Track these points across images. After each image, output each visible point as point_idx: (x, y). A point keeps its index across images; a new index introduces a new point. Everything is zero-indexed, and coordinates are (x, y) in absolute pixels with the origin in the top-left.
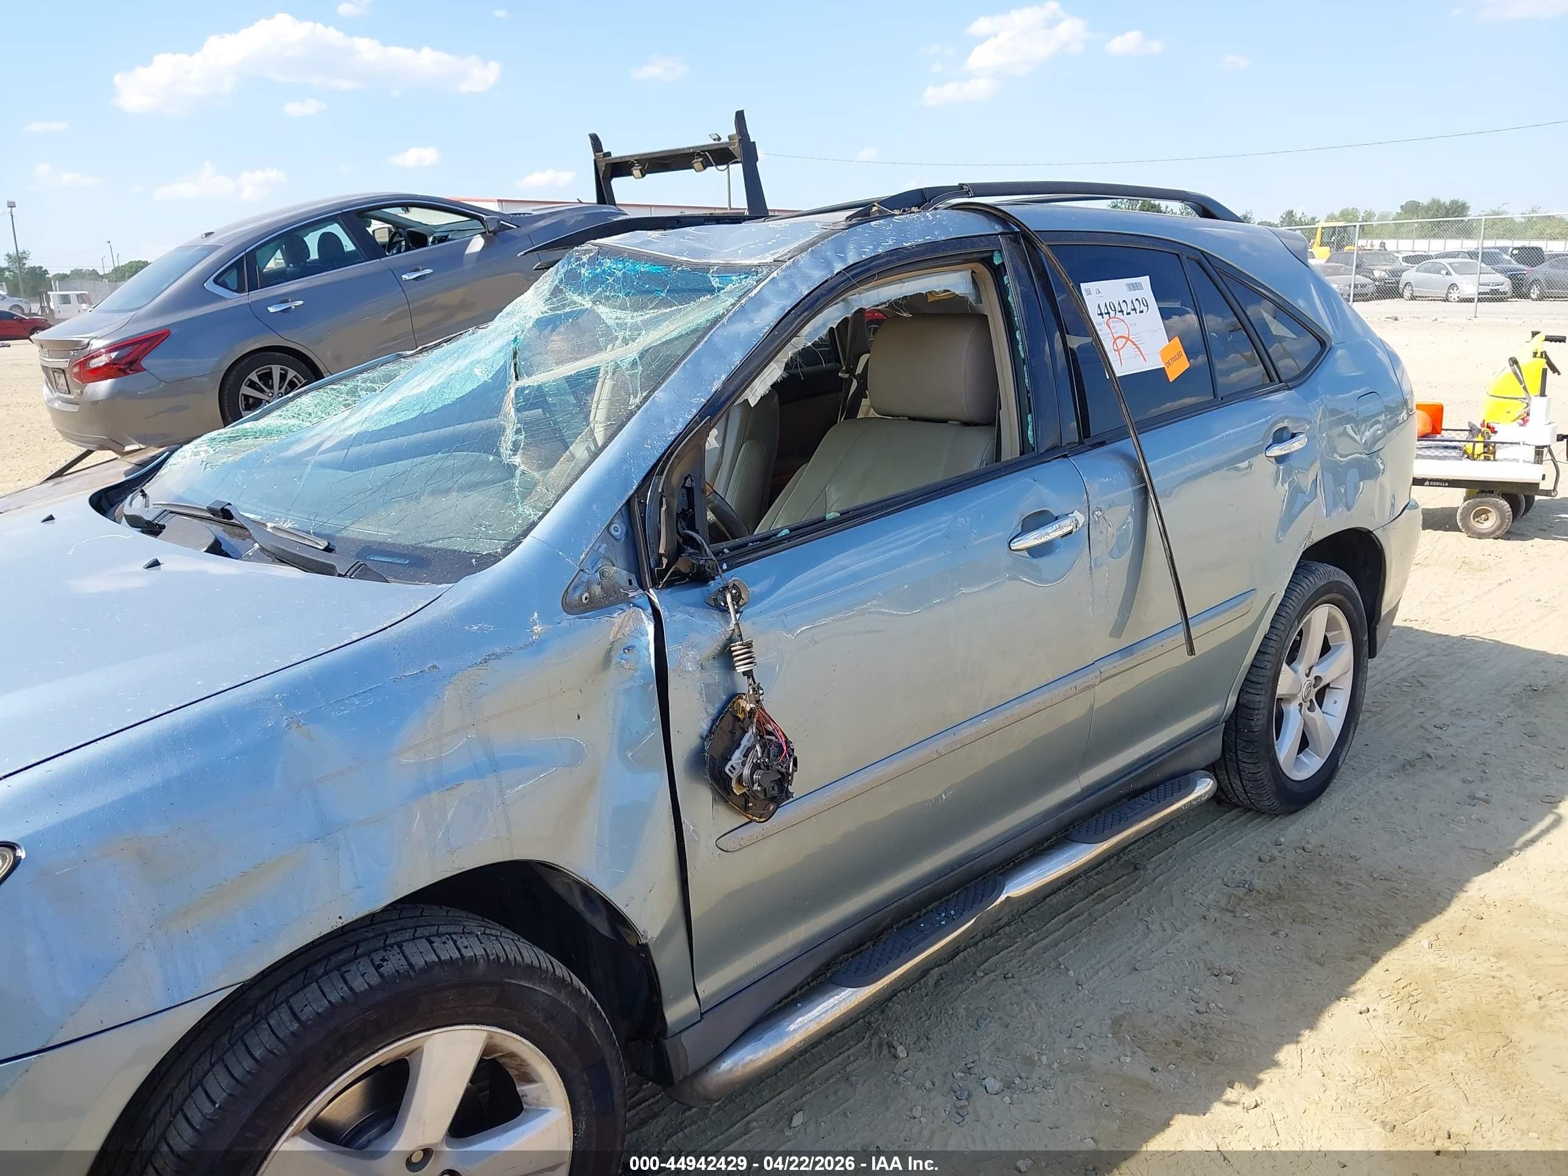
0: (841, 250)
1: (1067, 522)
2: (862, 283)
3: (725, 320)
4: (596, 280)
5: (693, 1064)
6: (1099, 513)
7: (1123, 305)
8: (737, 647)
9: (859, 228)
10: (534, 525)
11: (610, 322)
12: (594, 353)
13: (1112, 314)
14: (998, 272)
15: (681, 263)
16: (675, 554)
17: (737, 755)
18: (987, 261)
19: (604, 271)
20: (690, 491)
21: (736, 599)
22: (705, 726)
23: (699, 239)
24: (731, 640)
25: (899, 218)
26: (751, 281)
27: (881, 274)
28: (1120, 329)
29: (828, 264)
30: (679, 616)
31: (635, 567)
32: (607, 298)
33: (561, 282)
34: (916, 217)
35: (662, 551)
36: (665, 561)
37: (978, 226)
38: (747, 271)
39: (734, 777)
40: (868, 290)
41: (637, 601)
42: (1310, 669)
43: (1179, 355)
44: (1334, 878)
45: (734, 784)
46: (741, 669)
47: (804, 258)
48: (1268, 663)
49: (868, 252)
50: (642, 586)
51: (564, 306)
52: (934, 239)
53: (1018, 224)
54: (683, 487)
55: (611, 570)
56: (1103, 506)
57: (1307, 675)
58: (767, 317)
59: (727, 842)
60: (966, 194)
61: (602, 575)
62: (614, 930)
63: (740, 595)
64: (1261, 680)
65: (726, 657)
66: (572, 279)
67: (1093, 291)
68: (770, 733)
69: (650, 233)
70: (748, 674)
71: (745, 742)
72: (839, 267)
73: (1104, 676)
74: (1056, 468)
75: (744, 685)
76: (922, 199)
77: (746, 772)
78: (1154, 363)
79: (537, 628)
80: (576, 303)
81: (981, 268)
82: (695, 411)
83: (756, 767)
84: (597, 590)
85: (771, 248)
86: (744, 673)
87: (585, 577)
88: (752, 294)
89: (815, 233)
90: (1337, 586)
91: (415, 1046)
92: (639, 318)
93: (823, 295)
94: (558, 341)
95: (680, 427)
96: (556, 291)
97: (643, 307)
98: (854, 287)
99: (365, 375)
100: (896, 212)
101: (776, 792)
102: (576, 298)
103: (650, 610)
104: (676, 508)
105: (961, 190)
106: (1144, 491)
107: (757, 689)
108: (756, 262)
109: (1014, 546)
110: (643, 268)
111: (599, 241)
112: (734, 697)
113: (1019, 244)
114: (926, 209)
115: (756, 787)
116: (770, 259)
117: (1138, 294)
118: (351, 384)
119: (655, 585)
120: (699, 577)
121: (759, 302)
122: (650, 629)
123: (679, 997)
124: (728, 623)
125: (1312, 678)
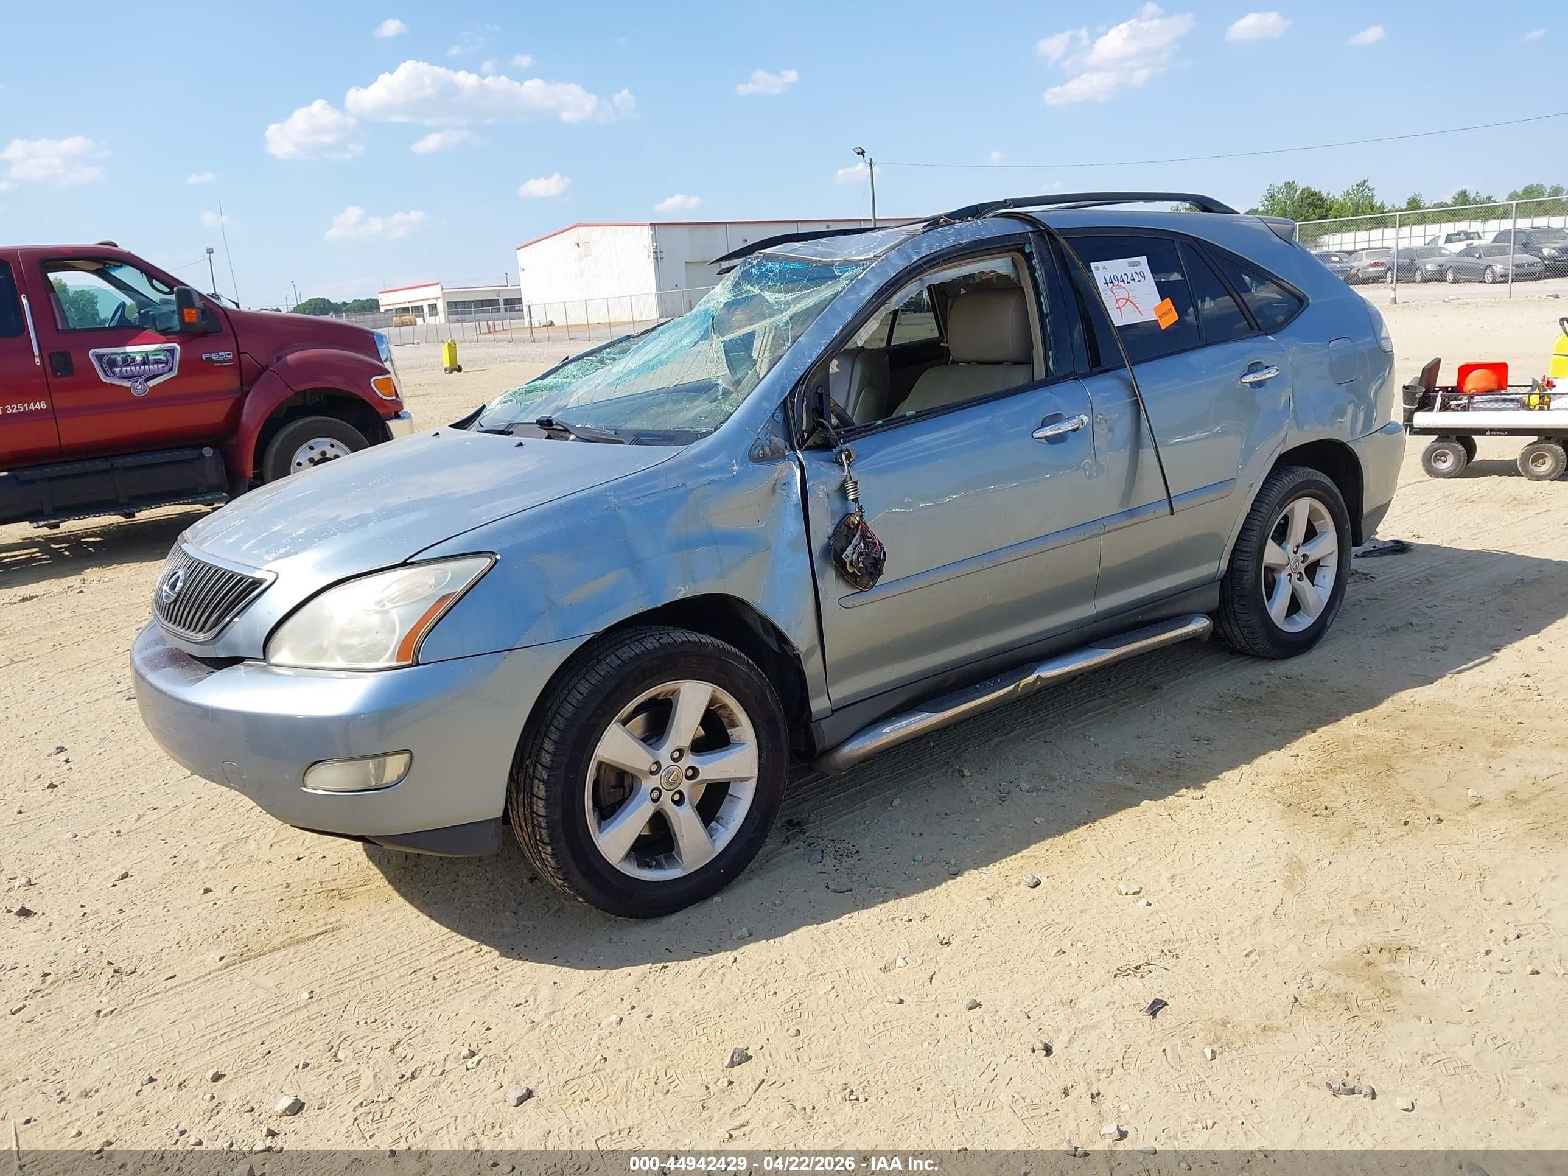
0: (917, 247)
1: (1075, 421)
2: (930, 268)
3: (842, 294)
4: (762, 276)
5: (828, 743)
6: (1101, 417)
7: (1125, 278)
8: (849, 486)
9: (930, 233)
10: (731, 414)
11: (771, 301)
12: (762, 320)
13: (1115, 283)
14: (1028, 257)
15: (816, 262)
16: (811, 432)
17: (850, 548)
18: (1021, 250)
19: (767, 270)
20: (820, 395)
21: (848, 457)
22: (831, 531)
23: (827, 246)
24: (845, 481)
25: (958, 224)
26: (860, 269)
27: (945, 262)
28: (1121, 293)
29: (909, 257)
30: (814, 466)
31: (789, 438)
32: (769, 286)
33: (739, 278)
34: (971, 223)
35: (804, 428)
36: (806, 435)
37: (1015, 228)
38: (857, 264)
39: (848, 561)
40: (936, 272)
41: (790, 458)
42: (1298, 547)
43: (1170, 310)
44: (1303, 692)
45: (848, 565)
46: (851, 497)
47: (893, 254)
48: (1254, 537)
49: (935, 248)
50: (793, 449)
51: (742, 294)
52: (981, 238)
53: (1043, 225)
54: (817, 393)
55: (776, 439)
56: (1103, 412)
57: (1295, 553)
58: (867, 292)
59: (844, 602)
60: (1009, 206)
61: (770, 442)
62: (780, 647)
63: (851, 456)
64: (1249, 549)
65: (842, 491)
66: (746, 276)
67: (1101, 268)
68: (868, 538)
69: (796, 244)
70: (855, 500)
71: (854, 541)
72: (916, 258)
73: (1107, 529)
74: (1069, 386)
75: (853, 508)
76: (976, 211)
77: (855, 557)
78: (1149, 316)
79: (736, 468)
80: (749, 291)
81: (1018, 256)
82: (823, 348)
83: (860, 554)
84: (767, 450)
85: (874, 248)
86: (853, 500)
87: (761, 442)
88: (859, 277)
89: (902, 238)
90: (1317, 484)
91: (677, 687)
92: (789, 296)
93: (904, 276)
94: (739, 315)
95: (814, 357)
96: (736, 285)
97: (792, 291)
98: (925, 271)
99: (608, 350)
100: (957, 221)
101: (873, 570)
102: (749, 288)
103: (797, 462)
104: (812, 405)
105: (1005, 204)
106: (1137, 405)
107: (860, 509)
108: (862, 258)
109: (1036, 435)
110: (791, 266)
111: (763, 251)
112: (847, 515)
113: (1044, 238)
114: (978, 218)
115: (861, 565)
116: (872, 256)
117: (1138, 269)
118: (599, 356)
119: (800, 449)
120: (826, 446)
121: (864, 282)
122: (798, 473)
123: (819, 695)
124: (844, 472)
125: (1300, 554)
